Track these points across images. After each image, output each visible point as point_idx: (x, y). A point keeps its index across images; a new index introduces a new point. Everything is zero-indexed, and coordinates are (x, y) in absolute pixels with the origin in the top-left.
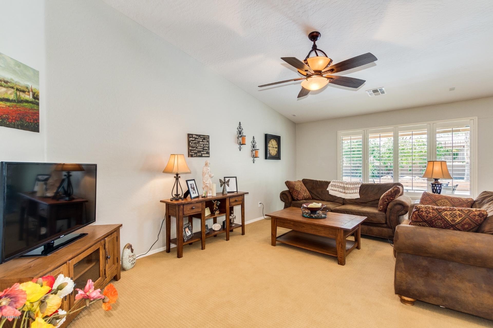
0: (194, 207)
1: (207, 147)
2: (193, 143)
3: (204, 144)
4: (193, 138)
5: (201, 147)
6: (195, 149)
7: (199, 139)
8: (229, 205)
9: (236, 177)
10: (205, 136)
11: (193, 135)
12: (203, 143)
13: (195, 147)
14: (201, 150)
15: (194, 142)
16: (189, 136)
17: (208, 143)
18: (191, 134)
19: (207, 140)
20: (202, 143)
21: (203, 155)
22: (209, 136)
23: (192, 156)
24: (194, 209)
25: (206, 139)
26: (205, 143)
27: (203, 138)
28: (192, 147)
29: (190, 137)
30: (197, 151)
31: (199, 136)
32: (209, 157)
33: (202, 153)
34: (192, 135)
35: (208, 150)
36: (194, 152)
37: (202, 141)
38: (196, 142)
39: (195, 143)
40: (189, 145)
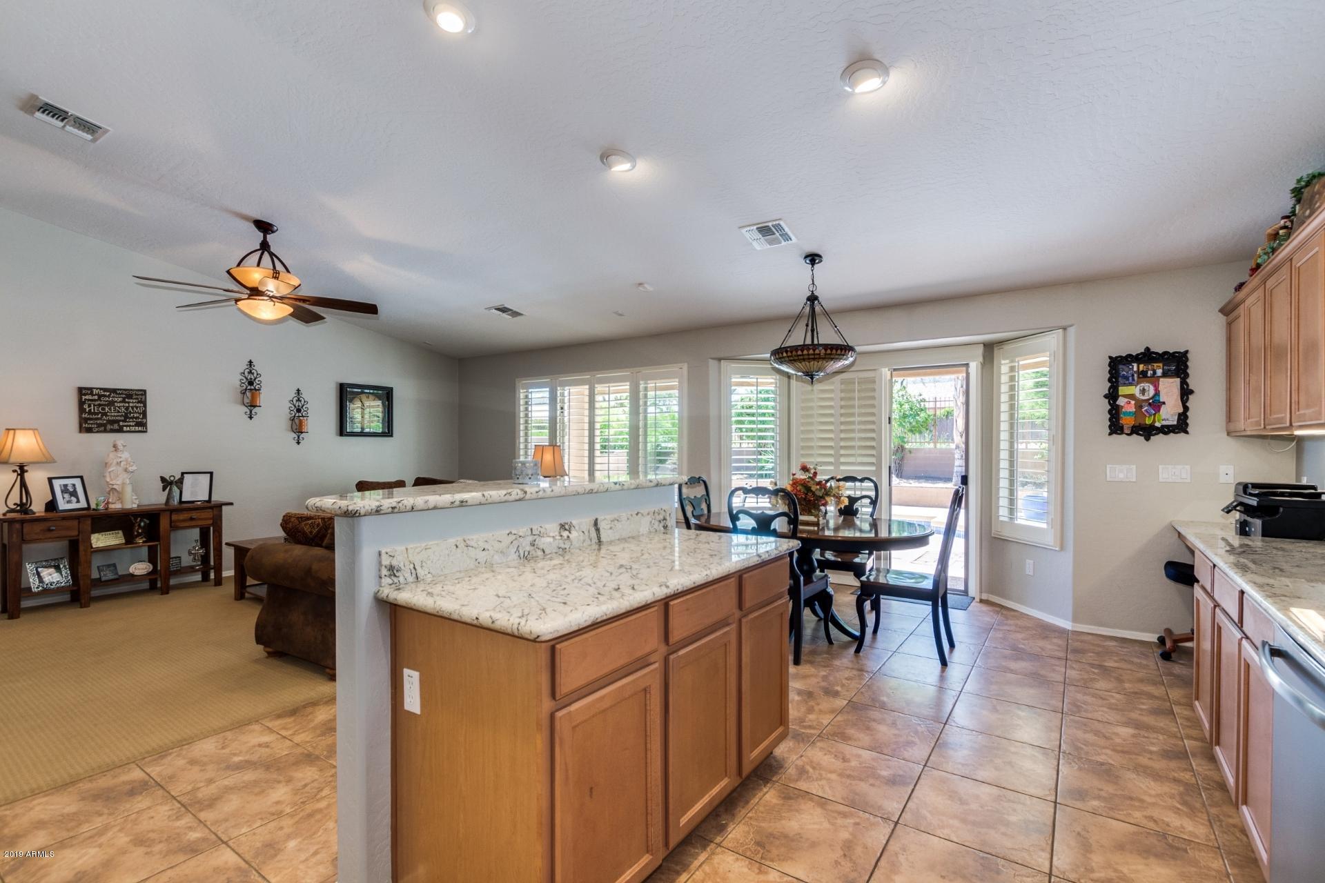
0: (54, 528)
1: (140, 414)
2: (94, 405)
3: (129, 406)
4: (93, 395)
5: (119, 412)
6: (99, 416)
7: (113, 397)
8: (169, 526)
9: (211, 474)
10: (131, 390)
11: (94, 390)
12: (127, 405)
13: (100, 412)
14: (118, 418)
15: (97, 403)
16: (81, 391)
17: (142, 405)
18: (85, 389)
19: (137, 399)
20: (122, 404)
21: (125, 429)
22: (145, 391)
23: (89, 430)
24: (53, 530)
25: (134, 397)
26: (131, 405)
27: (124, 396)
28: (90, 413)
29: (85, 395)
30: (105, 422)
31: (114, 391)
32: (146, 432)
33: (121, 423)
34: (91, 389)
35: (142, 419)
36: (97, 424)
37: (124, 401)
38: (102, 403)
39: (100, 405)
40: (81, 410)
